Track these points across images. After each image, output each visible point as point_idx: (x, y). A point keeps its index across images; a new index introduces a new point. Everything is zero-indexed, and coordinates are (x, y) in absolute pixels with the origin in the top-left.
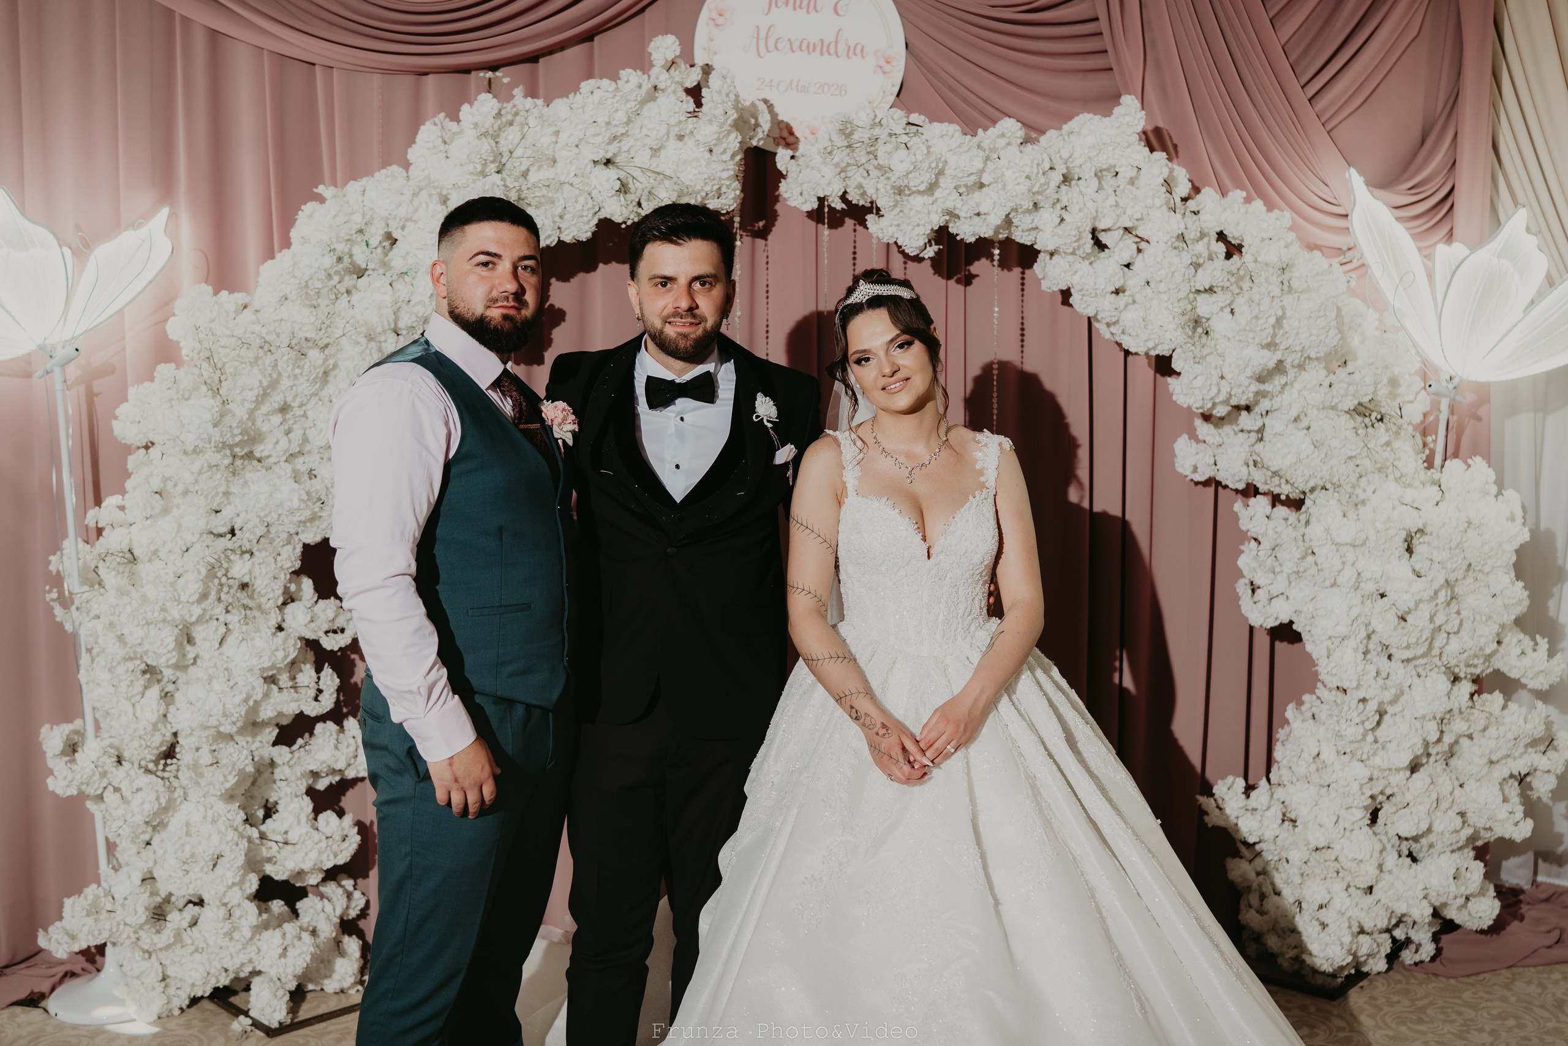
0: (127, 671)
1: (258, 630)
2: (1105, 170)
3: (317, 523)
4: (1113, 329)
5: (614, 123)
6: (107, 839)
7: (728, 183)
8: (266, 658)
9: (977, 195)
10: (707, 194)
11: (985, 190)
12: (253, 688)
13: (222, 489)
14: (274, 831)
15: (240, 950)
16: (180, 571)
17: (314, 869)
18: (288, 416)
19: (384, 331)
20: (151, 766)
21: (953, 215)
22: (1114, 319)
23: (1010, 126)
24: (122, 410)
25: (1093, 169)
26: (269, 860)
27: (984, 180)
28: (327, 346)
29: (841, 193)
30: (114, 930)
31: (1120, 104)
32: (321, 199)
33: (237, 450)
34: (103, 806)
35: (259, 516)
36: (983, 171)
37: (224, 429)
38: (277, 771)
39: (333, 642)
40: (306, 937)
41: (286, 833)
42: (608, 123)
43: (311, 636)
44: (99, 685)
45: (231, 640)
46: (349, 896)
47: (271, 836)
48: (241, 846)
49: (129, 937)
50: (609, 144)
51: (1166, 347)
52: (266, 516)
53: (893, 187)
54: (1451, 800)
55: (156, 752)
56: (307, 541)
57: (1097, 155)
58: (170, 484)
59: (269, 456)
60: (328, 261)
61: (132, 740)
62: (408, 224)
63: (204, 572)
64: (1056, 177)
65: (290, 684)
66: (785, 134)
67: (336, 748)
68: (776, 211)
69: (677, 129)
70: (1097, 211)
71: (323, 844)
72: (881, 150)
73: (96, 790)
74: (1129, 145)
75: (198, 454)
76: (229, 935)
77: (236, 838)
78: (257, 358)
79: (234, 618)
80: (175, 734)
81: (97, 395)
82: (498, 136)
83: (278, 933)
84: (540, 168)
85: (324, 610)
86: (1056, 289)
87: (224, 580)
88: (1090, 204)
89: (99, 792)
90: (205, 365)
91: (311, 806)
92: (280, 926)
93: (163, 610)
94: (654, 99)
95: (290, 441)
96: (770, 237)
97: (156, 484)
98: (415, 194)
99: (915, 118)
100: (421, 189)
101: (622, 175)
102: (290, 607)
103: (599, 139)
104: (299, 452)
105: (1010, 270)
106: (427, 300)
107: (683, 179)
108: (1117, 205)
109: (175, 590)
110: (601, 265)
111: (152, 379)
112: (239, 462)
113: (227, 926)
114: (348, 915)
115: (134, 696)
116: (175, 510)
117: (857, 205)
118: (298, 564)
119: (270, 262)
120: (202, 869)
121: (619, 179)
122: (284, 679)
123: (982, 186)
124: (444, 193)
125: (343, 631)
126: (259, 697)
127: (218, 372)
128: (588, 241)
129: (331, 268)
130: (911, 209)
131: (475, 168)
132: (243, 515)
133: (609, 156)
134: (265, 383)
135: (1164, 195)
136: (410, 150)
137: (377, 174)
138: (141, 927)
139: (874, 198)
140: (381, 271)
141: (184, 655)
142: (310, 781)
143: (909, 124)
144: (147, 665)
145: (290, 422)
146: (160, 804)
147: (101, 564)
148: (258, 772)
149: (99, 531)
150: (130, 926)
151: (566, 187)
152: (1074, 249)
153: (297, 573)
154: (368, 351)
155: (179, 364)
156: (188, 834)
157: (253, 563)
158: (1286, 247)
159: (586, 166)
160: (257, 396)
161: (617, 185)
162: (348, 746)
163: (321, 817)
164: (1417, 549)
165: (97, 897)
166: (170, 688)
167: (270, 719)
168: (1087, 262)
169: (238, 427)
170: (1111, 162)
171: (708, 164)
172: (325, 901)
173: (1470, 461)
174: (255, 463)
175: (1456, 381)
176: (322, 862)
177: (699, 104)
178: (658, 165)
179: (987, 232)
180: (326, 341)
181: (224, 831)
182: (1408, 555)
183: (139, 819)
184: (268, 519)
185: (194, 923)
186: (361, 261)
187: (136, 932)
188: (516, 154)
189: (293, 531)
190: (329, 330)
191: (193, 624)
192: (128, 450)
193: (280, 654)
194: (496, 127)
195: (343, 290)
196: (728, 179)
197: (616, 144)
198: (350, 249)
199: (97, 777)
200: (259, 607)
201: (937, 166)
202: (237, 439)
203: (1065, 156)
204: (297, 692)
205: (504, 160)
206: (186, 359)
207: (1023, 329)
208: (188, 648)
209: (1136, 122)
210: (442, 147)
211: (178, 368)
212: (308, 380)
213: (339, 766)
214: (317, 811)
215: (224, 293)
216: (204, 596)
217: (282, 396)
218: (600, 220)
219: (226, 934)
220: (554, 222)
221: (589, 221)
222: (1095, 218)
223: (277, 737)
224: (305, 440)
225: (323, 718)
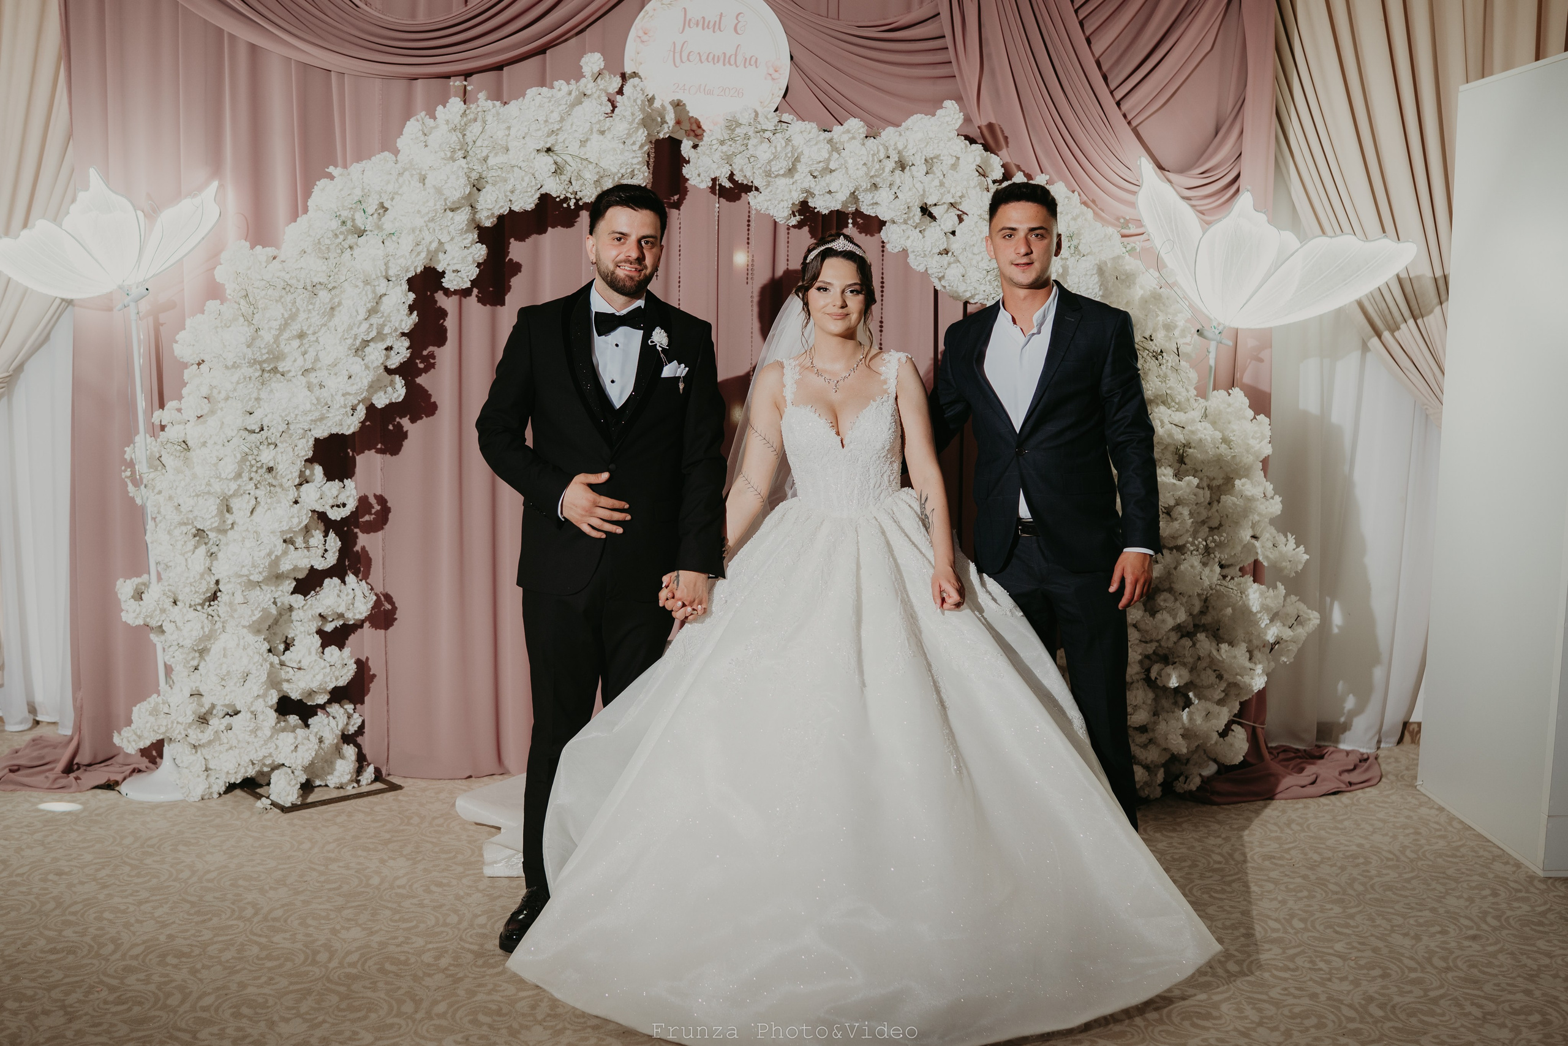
0: (181, 533)
1: (279, 502)
2: (935, 158)
3: (324, 422)
4: (943, 283)
5: (550, 121)
6: (165, 664)
7: (638, 167)
8: (284, 523)
9: (828, 178)
10: (623, 176)
11: (834, 174)
12: (275, 546)
13: (254, 395)
14: (291, 660)
15: (263, 745)
16: (221, 456)
17: (320, 688)
18: (304, 342)
19: (378, 278)
20: (199, 608)
21: (809, 193)
22: (941, 275)
23: (855, 125)
24: (181, 336)
25: (924, 158)
26: (288, 681)
27: (832, 166)
28: (334, 288)
29: (728, 175)
30: (169, 726)
31: (942, 108)
32: (331, 177)
33: (265, 365)
34: (162, 638)
35: (281, 416)
36: (828, 160)
37: (255, 349)
38: (294, 614)
39: (337, 514)
40: (314, 740)
41: (300, 662)
42: (546, 121)
43: (321, 510)
44: (160, 544)
45: (259, 510)
46: (349, 717)
47: (287, 664)
48: (264, 667)
49: (180, 733)
50: (549, 136)
51: (981, 297)
52: (286, 416)
53: (765, 171)
54: (1208, 660)
55: (203, 597)
56: (318, 436)
57: (926, 146)
58: (215, 391)
59: (289, 371)
60: (335, 224)
61: (185, 587)
62: (396, 196)
63: (239, 456)
64: (890, 165)
65: (304, 545)
66: (695, 127)
67: (339, 596)
68: (686, 188)
69: (598, 126)
70: (924, 191)
71: (328, 670)
72: (751, 143)
73: (157, 622)
74: (950, 140)
75: (236, 368)
76: (254, 732)
77: (261, 661)
78: (281, 297)
79: (260, 493)
80: (217, 582)
81: (162, 325)
82: (464, 130)
83: (291, 735)
84: (496, 154)
85: (330, 489)
86: (896, 250)
87: (253, 462)
88: (918, 185)
89: (160, 624)
90: (243, 302)
91: (320, 642)
92: (293, 731)
93: (209, 484)
94: (581, 103)
95: (305, 360)
96: (681, 208)
97: (205, 391)
98: (400, 174)
99: (786, 117)
100: (405, 170)
101: (559, 160)
102: (305, 486)
103: (540, 133)
104: (312, 368)
105: (872, 235)
106: (408, 255)
107: (602, 164)
108: (942, 184)
109: (217, 469)
110: (549, 229)
111: (203, 313)
112: (266, 375)
113: (253, 725)
114: (348, 730)
115: (186, 552)
116: (219, 411)
117: (742, 184)
118: (310, 454)
119: (293, 224)
120: (236, 683)
121: (556, 163)
122: (299, 541)
123: (831, 171)
124: (423, 173)
125: (344, 505)
126: (279, 553)
127: (252, 307)
128: (532, 210)
129: (337, 229)
130: (777, 188)
131: (446, 154)
132: (270, 416)
133: (548, 146)
134: (286, 316)
135: (976, 179)
136: (398, 140)
137: (373, 158)
138: (190, 725)
139: (751, 179)
140: (376, 232)
141: (224, 521)
142: (320, 624)
143: (780, 121)
144: (199, 530)
145: (307, 346)
146: (204, 632)
147: (163, 453)
148: (280, 614)
149: (163, 428)
150: (182, 724)
151: (516, 168)
152: (905, 220)
153: (309, 461)
154: (364, 292)
155: (223, 300)
156: (225, 656)
157: (277, 452)
158: (1075, 219)
159: (531, 153)
160: (280, 325)
161: (553, 168)
162: (347, 595)
163: (327, 650)
164: (1186, 460)
165: (157, 704)
166: (214, 549)
167: (290, 571)
168: (918, 230)
169: (265, 348)
170: (937, 152)
171: (622, 153)
172: (331, 718)
173: (1230, 391)
174: (279, 375)
175: (1221, 328)
176: (326, 683)
177: (614, 107)
178: (585, 153)
179: (838, 207)
180: (334, 284)
181: (251, 654)
182: (1179, 465)
183: (188, 643)
184: (288, 419)
185: (230, 728)
186: (360, 223)
187: (185, 730)
188: (478, 143)
189: (306, 428)
190: (336, 276)
191: (231, 496)
192: (185, 366)
193: (295, 521)
194: (463, 124)
195: (347, 246)
196: (638, 163)
197: (553, 137)
198: (353, 215)
199: (158, 612)
200: (281, 485)
201: (793, 155)
202: (264, 357)
203: (900, 147)
204: (308, 551)
205: (469, 148)
206: (229, 297)
207: (882, 283)
208: (228, 515)
209: (954, 121)
210: (423, 138)
211: (222, 304)
212: (318, 314)
213: (341, 609)
214: (324, 646)
215: (259, 248)
216: (239, 475)
217: (299, 326)
218: (542, 195)
219: (251, 731)
220: (506, 196)
221: (533, 195)
222: (923, 195)
223: (295, 588)
224: (317, 359)
225: (330, 572)
